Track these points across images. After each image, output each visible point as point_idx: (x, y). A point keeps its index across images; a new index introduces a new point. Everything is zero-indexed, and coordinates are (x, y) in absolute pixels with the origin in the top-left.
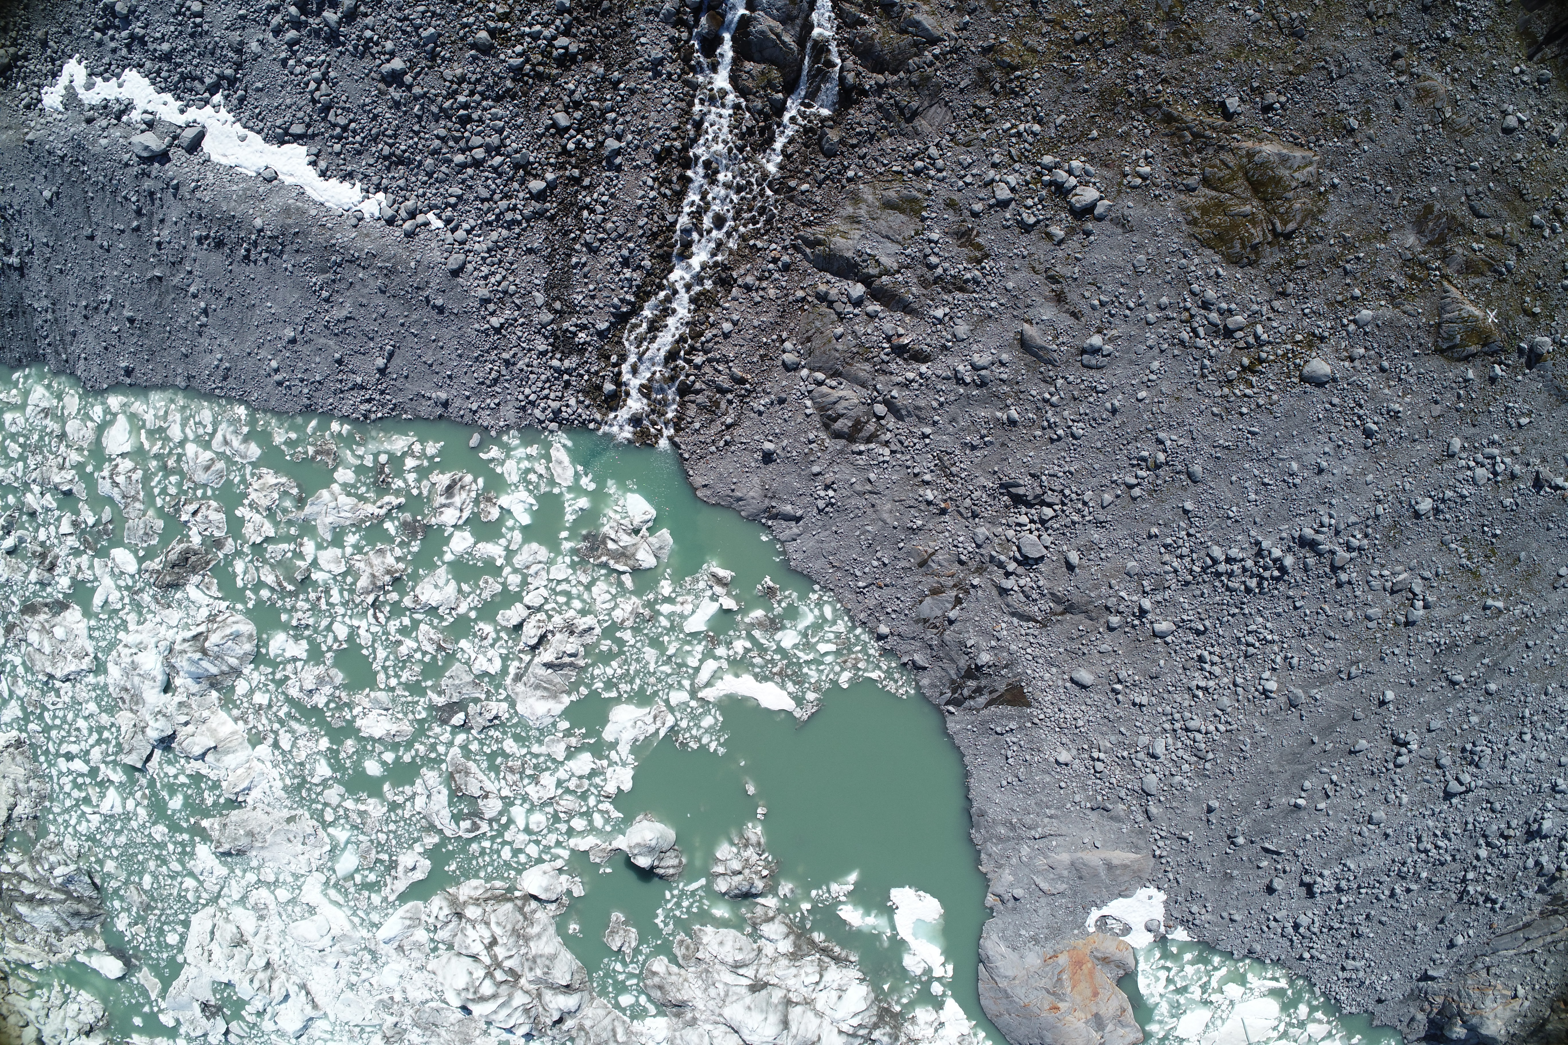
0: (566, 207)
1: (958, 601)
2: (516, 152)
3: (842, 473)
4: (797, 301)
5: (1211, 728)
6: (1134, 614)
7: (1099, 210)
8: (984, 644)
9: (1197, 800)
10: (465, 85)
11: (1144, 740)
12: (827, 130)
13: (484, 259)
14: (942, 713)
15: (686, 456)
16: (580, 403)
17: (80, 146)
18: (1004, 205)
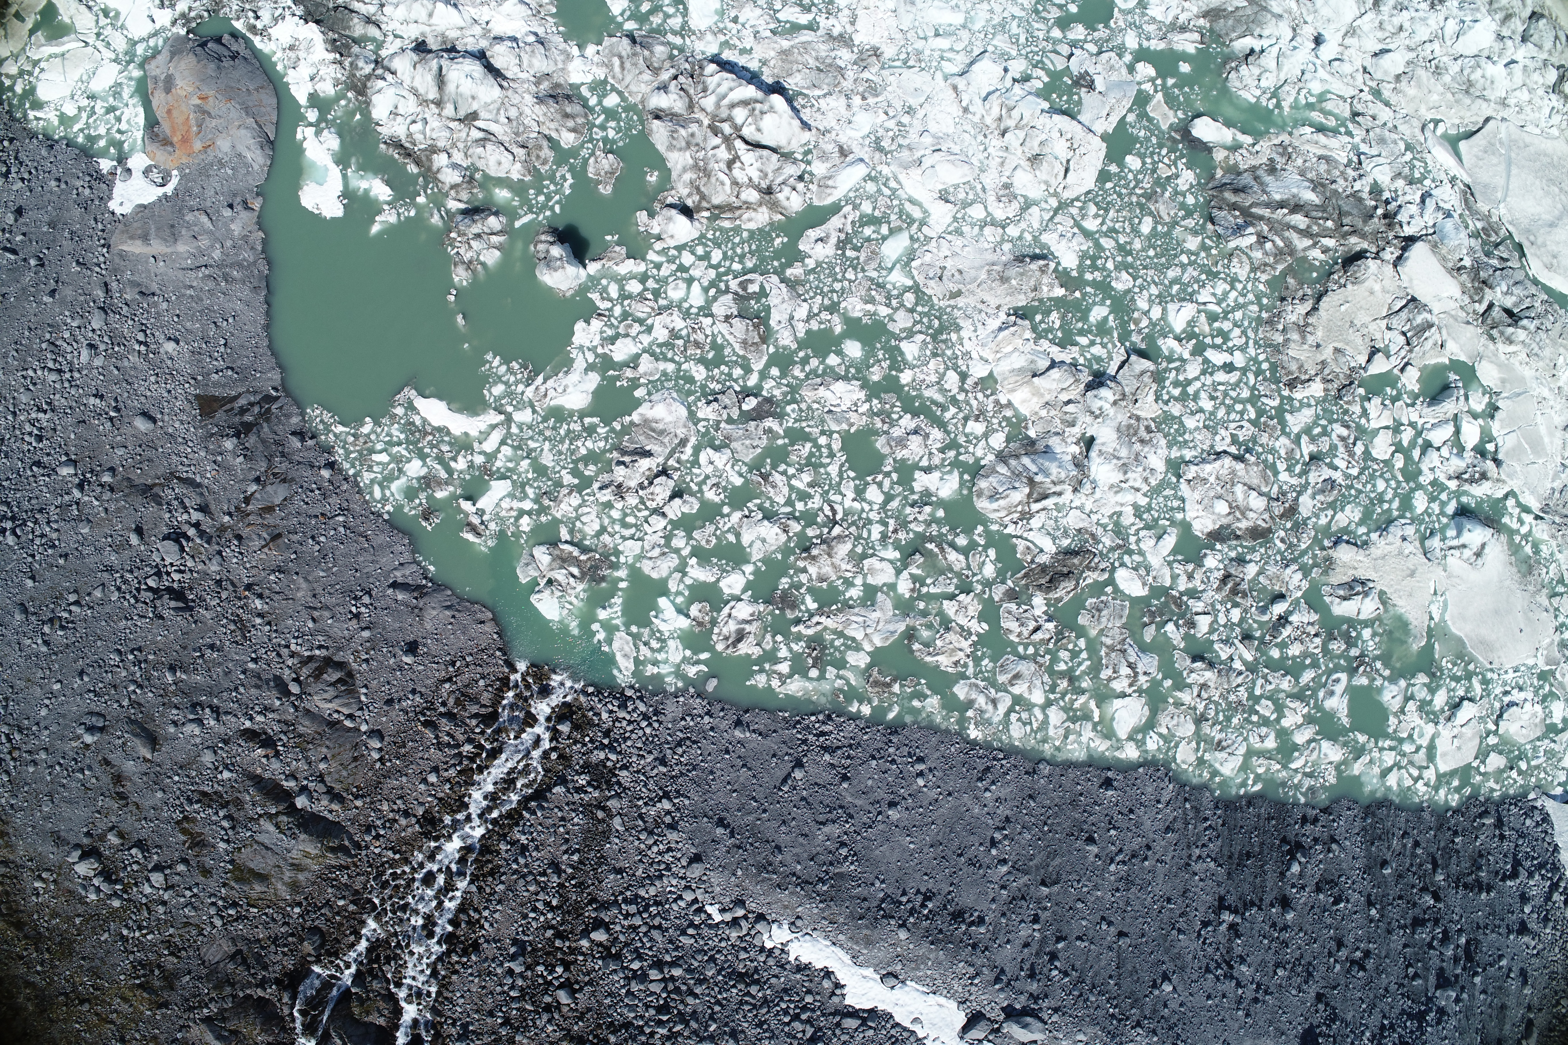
0: (575, 911)
1: (247, 501)
2: (615, 971)
3: (341, 629)
4: (363, 796)
5: (39, 373)
6: (90, 483)
7: (77, 854)
8: (229, 458)
11: (98, 362)
12: (312, 954)
13: (668, 868)
14: (285, 389)
15: (498, 653)
16: (598, 714)
17: (1113, 1037)
18: (158, 868)
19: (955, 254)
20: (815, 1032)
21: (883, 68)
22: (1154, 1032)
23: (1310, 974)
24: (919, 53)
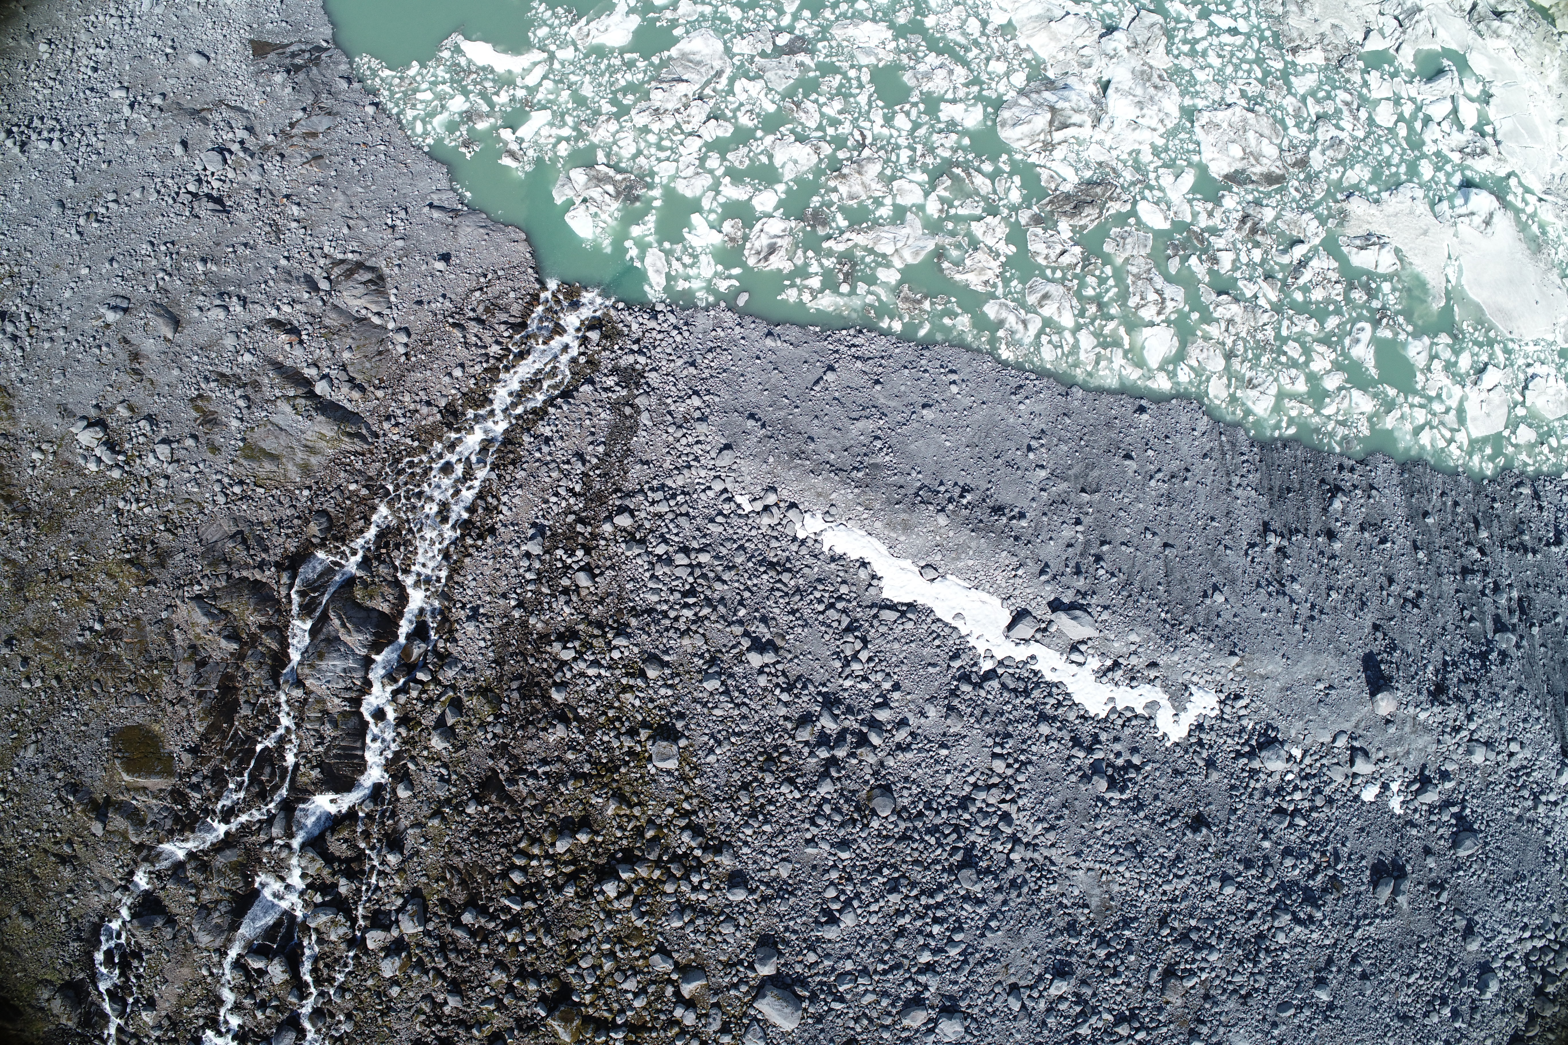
0: (600, 498)
1: (292, 125)
2: (639, 555)
3: (376, 237)
4: (384, 388)
6: (140, 104)
7: (82, 425)
8: (278, 89)
10: (683, 627)
12: (318, 534)
13: (697, 460)
14: (335, 43)
15: (530, 271)
16: (628, 326)
17: (1168, 640)
18: (164, 441)
20: (851, 623)
22: (1210, 639)
23: (1364, 604)
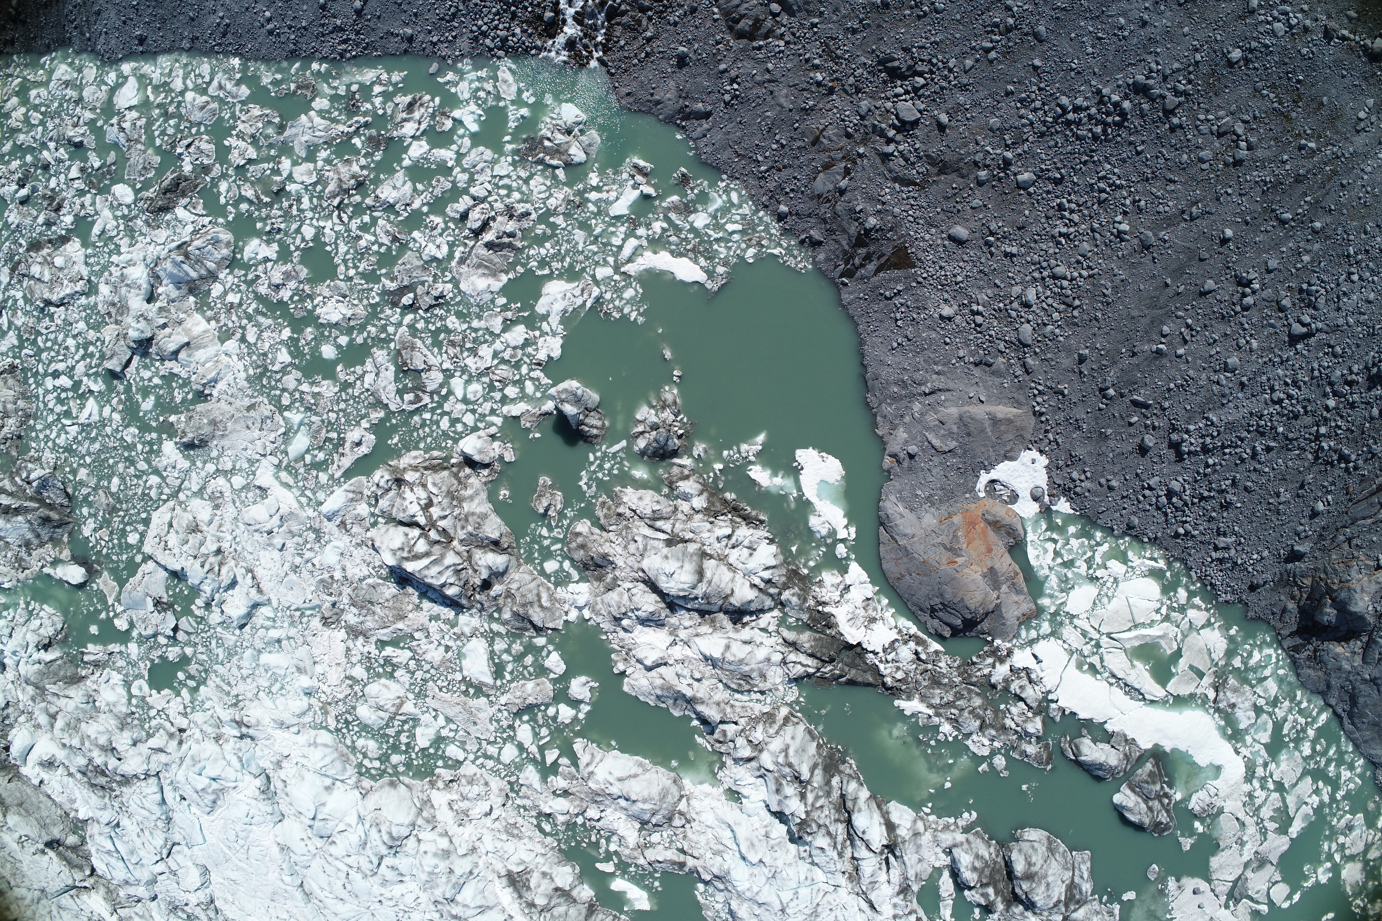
1: (847, 171)
3: (744, 68)
5: (1076, 274)
6: (999, 168)
8: (870, 209)
9: (1069, 351)
11: (1017, 290)
14: (836, 285)
16: (524, 31)
19: (252, 442)
21: (319, 607)
24: (292, 624)
